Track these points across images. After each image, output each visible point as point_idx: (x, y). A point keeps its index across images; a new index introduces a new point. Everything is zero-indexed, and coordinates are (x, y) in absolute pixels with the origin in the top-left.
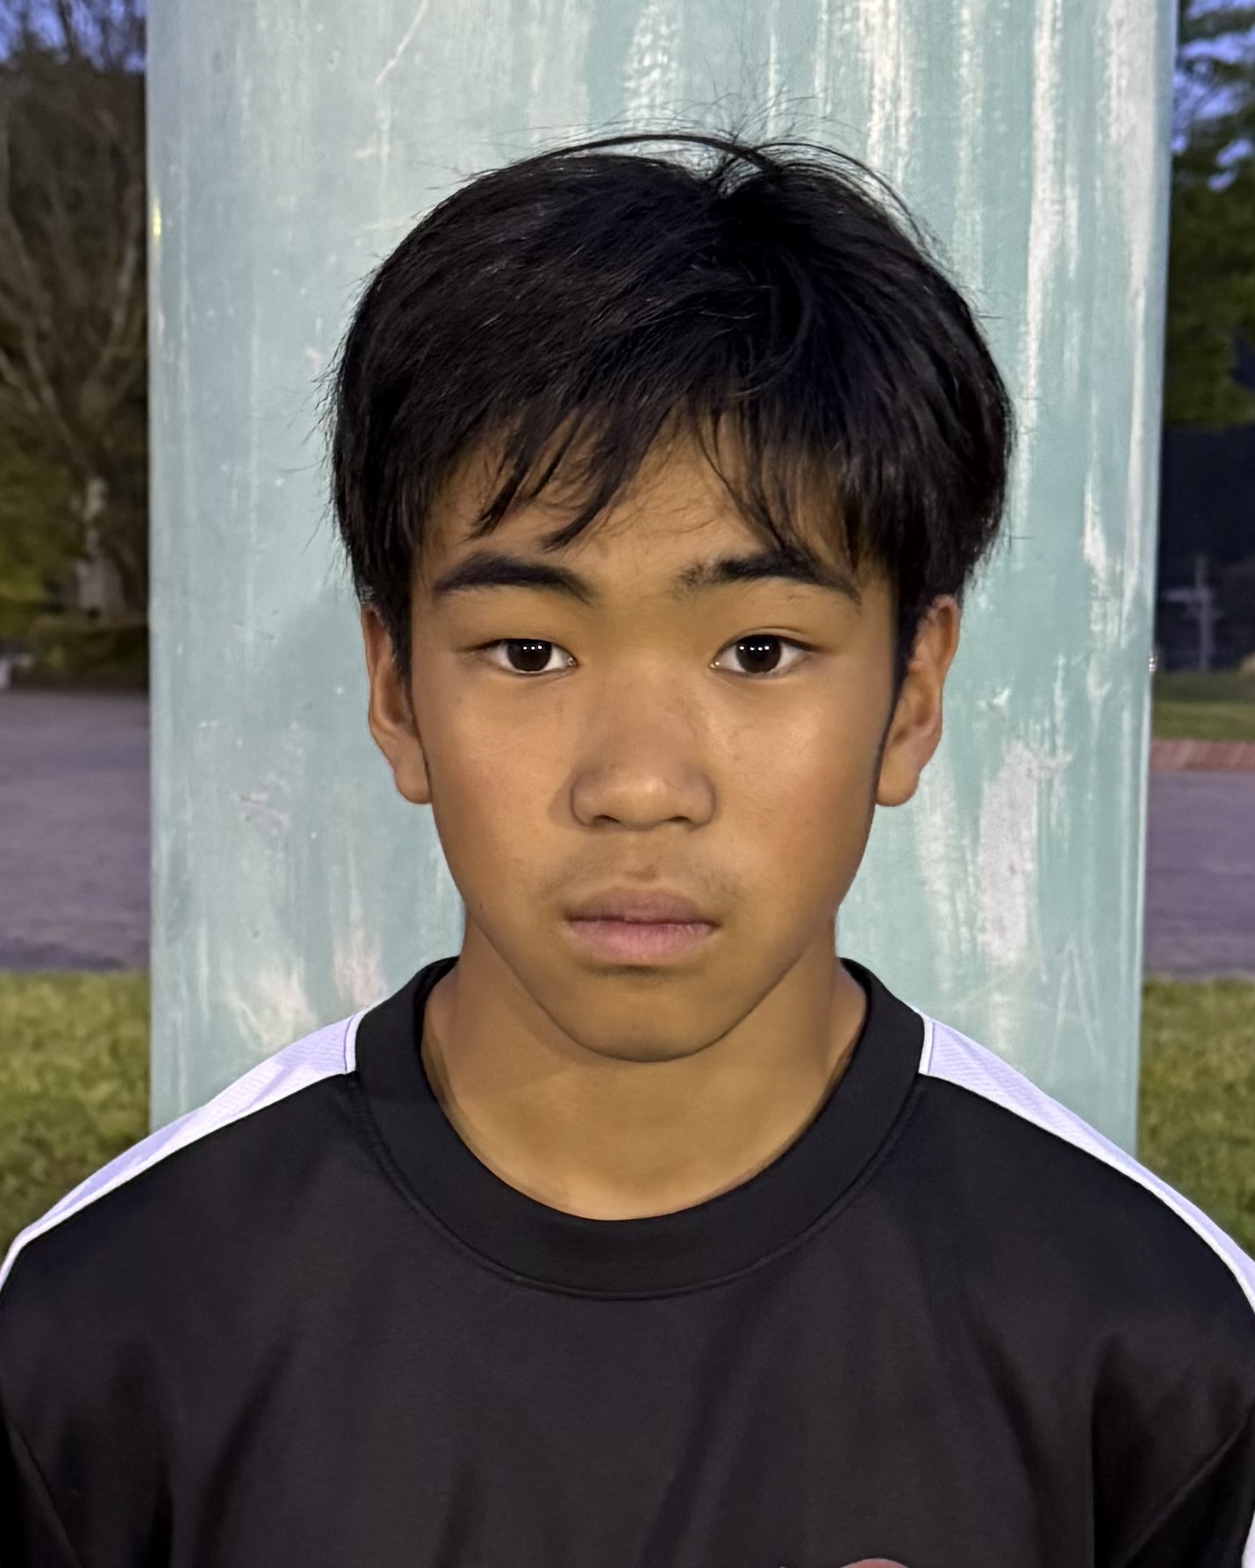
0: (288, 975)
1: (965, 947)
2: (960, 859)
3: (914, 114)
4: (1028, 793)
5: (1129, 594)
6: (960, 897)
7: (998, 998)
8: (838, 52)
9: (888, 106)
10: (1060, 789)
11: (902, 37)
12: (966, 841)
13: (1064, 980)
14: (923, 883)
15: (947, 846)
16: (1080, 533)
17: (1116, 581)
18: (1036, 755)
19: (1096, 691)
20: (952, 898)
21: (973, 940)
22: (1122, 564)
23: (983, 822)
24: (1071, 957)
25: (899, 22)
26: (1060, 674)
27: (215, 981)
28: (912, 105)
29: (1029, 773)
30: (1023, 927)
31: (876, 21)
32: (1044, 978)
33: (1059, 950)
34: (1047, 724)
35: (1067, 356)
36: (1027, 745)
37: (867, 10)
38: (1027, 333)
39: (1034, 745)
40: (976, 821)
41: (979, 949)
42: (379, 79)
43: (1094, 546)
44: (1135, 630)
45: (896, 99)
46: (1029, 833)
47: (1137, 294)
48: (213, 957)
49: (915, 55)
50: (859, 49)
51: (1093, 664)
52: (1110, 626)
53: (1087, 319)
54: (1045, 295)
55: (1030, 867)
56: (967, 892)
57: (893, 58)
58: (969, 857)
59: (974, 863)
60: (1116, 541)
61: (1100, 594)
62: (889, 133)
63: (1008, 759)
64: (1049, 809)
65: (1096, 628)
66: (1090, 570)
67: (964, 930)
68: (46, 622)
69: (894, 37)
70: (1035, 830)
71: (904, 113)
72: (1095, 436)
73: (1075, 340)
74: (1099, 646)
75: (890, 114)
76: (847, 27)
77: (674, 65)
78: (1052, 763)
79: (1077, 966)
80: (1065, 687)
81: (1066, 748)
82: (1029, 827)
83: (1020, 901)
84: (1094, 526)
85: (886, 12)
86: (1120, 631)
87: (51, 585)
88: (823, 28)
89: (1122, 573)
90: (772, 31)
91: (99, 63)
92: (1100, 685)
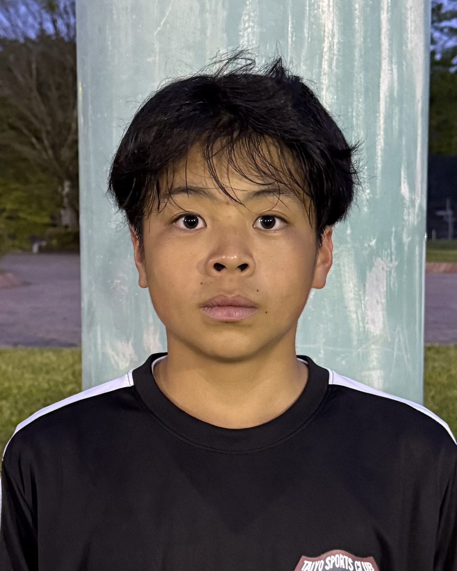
0: (128, 342)
1: (361, 329)
2: (359, 298)
3: (339, 41)
4: (383, 275)
5: (417, 205)
6: (359, 312)
7: (373, 347)
8: (312, 20)
9: (330, 39)
10: (394, 274)
11: (335, 15)
12: (361, 293)
13: (397, 340)
14: (346, 308)
15: (355, 294)
16: (400, 184)
17: (413, 202)
18: (385, 262)
19: (406, 240)
20: (357, 313)
21: (364, 327)
22: (415, 195)
23: (367, 285)
24: (398, 332)
25: (333, 9)
26: (393, 234)
27: (103, 344)
28: (338, 38)
29: (383, 268)
30: (381, 322)
31: (326, 9)
32: (389, 340)
33: (395, 330)
34: (389, 251)
35: (394, 124)
36: (382, 259)
37: (322, 6)
38: (380, 116)
39: (384, 259)
40: (365, 285)
41: (366, 330)
42: (155, 34)
43: (405, 189)
44: (419, 219)
45: (333, 36)
46: (383, 289)
47: (419, 101)
48: (102, 336)
49: (339, 21)
50: (320, 19)
51: (405, 230)
52: (411, 217)
53: (401, 111)
54: (386, 103)
55: (384, 301)
56: (362, 310)
57: (332, 22)
58: (362, 298)
59: (364, 299)
60: (412, 188)
61: (407, 206)
62: (330, 48)
63: (376, 264)
64: (390, 281)
65: (406, 218)
66: (403, 198)
67: (361, 324)
68: (51, 230)
69: (332, 15)
70: (385, 289)
71: (336, 41)
72: (404, 152)
73: (397, 118)
74: (407, 224)
75: (331, 41)
76: (316, 12)
77: (256, 26)
78: (391, 265)
79: (401, 336)
80: (395, 239)
81: (396, 260)
82: (383, 288)
83: (380, 314)
84: (404, 181)
85: (329, 6)
86: (414, 218)
87: (52, 217)
88: (308, 12)
89: (415, 199)
90: (290, 13)
91: (66, 39)
92: (407, 238)
